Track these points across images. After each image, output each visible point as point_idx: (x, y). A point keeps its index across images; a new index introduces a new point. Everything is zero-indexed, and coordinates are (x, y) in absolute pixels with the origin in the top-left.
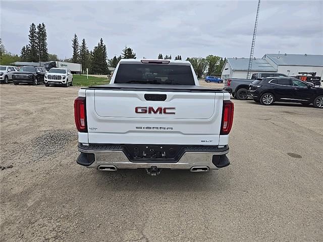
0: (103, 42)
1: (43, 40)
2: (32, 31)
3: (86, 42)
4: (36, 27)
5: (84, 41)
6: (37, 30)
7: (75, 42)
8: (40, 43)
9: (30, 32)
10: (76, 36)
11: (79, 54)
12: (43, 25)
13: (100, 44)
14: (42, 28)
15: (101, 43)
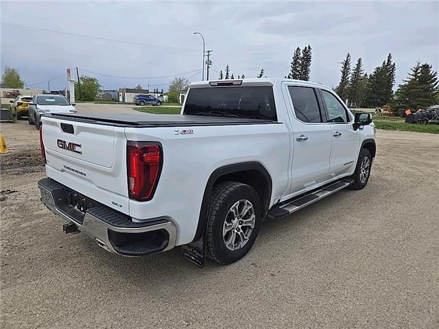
0: (391, 60)
1: (307, 66)
2: (296, 58)
3: (362, 63)
4: (301, 51)
5: (359, 61)
6: (302, 55)
7: (347, 63)
8: (302, 70)
9: (293, 58)
10: (349, 56)
11: (349, 80)
12: (309, 47)
13: (387, 62)
14: (307, 52)
15: (389, 61)
